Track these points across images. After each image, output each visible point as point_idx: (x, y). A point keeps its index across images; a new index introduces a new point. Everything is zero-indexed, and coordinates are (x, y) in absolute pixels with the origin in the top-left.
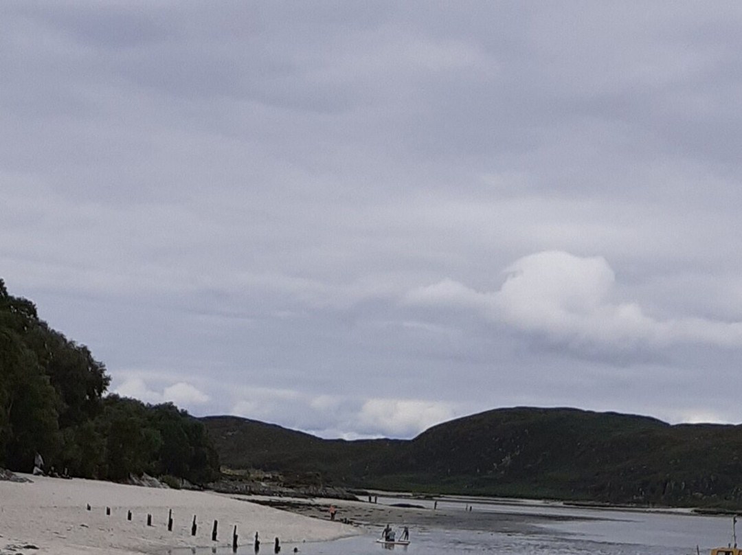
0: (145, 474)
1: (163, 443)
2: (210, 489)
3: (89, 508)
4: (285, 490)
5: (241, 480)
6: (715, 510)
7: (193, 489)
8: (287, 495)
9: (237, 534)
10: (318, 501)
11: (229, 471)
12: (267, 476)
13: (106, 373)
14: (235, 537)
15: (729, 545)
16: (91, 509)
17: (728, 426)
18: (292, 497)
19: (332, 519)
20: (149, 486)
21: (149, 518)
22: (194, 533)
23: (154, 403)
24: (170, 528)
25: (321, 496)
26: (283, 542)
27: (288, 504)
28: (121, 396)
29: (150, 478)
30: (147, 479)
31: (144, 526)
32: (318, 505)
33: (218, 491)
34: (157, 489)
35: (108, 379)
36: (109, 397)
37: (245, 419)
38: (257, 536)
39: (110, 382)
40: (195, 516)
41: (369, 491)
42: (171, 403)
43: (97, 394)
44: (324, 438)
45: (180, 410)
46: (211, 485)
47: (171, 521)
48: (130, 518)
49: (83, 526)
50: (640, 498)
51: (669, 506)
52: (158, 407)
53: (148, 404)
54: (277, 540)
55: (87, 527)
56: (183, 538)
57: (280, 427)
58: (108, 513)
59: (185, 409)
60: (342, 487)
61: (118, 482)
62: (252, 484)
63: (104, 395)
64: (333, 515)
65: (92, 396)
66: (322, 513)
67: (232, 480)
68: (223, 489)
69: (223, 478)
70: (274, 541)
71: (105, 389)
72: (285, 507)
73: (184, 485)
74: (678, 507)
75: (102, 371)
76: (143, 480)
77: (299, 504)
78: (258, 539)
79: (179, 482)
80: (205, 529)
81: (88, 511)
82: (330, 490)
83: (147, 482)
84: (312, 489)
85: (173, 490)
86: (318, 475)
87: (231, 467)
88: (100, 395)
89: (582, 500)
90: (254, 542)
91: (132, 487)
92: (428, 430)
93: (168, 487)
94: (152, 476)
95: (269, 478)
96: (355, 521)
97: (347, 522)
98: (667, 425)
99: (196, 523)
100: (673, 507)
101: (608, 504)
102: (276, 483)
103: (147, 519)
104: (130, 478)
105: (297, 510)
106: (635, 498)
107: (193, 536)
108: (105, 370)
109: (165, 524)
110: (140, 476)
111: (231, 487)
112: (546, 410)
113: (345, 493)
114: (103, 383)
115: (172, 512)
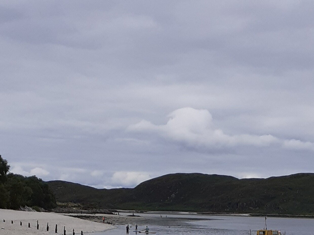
0: (26, 206)
1: (33, 193)
2: (52, 211)
3: (4, 221)
4: (83, 211)
5: (65, 207)
6: (258, 214)
7: (46, 212)
8: (84, 213)
9: (65, 230)
10: (97, 215)
11: (60, 204)
12: (76, 205)
13: (8, 164)
14: (65, 231)
15: (264, 229)
16: (5, 221)
17: (262, 179)
18: (87, 214)
19: (104, 223)
20: (28, 211)
21: (29, 224)
22: (48, 230)
23: (28, 176)
24: (38, 228)
25: (98, 213)
26: (84, 233)
27: (85, 216)
28: (14, 174)
29: (28, 207)
30: (27, 208)
31: (27, 228)
32: (97, 217)
33: (55, 212)
34: (31, 212)
35: (9, 166)
36: (9, 174)
37: (65, 182)
38: (73, 231)
39: (10, 168)
40: (48, 223)
41: (117, 210)
42: (35, 176)
43: (5, 173)
44: (98, 188)
45: (39, 179)
46: (53, 210)
47: (38, 225)
48: (21, 225)
49: (2, 228)
50: (228, 210)
51: (240, 213)
52: (30, 178)
53: (25, 176)
54: (82, 232)
55: (4, 229)
56: (43, 232)
57: (80, 184)
58: (12, 223)
59: (41, 178)
60: (107, 209)
61: (15, 210)
62: (70, 209)
63: (7, 173)
64: (104, 220)
65: (3, 174)
66: (99, 220)
67: (61, 207)
68: (58, 211)
69: (58, 206)
70: (81, 232)
71: (8, 171)
72: (84, 218)
73: (42, 210)
74: (243, 213)
75: (6, 163)
76: (25, 208)
77: (90, 217)
78: (74, 232)
79: (40, 208)
80: (52, 228)
81: (4, 222)
82: (102, 210)
83: (27, 209)
84: (94, 210)
85: (38, 212)
86: (96, 204)
87: (60, 202)
88: (6, 173)
89: (205, 211)
90: (72, 233)
91: (21, 211)
92: (140, 184)
93: (36, 211)
94: (29, 207)
95: (76, 206)
96: (113, 223)
97: (109, 223)
98: (237, 179)
99: (48, 226)
100: (242, 213)
101: (215, 213)
102: (79, 208)
103: (28, 224)
104: (20, 208)
105: (88, 219)
106: (226, 210)
107: (47, 231)
108: (7, 163)
109: (36, 227)
110: (24, 207)
111: (61, 210)
112: (188, 174)
113: (108, 211)
114: (7, 168)
115: (38, 221)
